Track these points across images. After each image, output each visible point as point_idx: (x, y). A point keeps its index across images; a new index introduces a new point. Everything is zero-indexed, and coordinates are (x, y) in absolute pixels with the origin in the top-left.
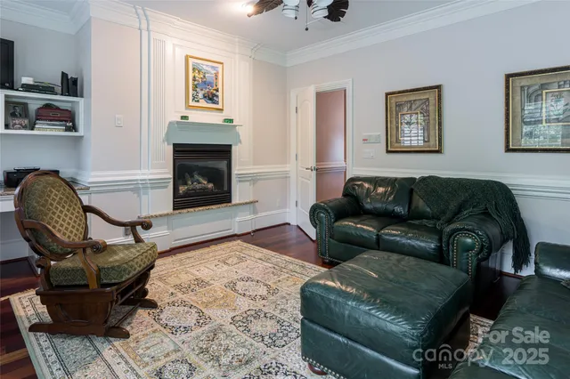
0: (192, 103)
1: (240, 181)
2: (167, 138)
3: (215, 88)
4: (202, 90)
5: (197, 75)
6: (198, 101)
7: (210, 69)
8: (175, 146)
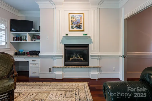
0: (70, 30)
1: (92, 58)
2: (62, 42)
3: (80, 23)
4: (75, 24)
5: (73, 19)
6: (73, 29)
7: (78, 16)
8: (65, 44)
